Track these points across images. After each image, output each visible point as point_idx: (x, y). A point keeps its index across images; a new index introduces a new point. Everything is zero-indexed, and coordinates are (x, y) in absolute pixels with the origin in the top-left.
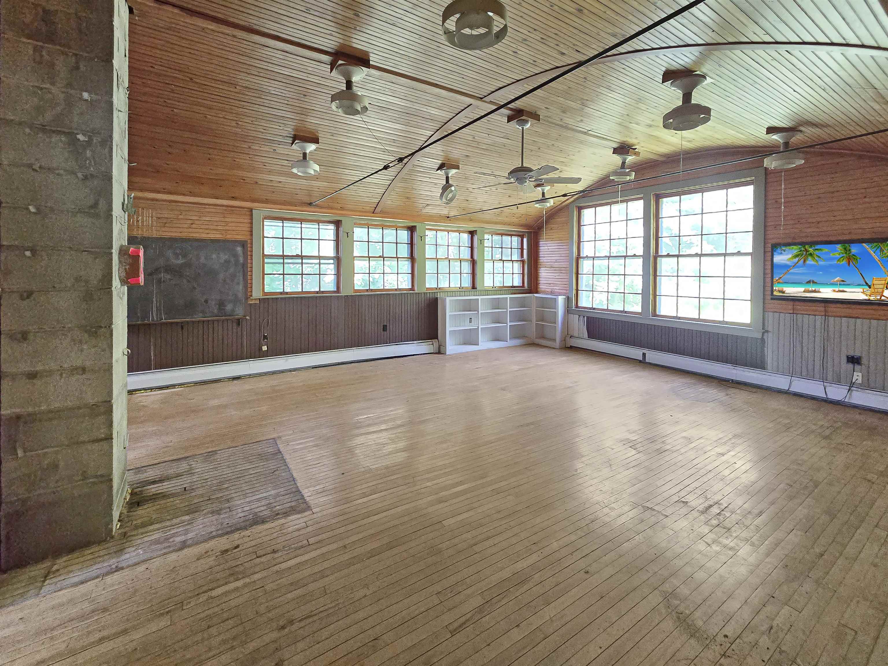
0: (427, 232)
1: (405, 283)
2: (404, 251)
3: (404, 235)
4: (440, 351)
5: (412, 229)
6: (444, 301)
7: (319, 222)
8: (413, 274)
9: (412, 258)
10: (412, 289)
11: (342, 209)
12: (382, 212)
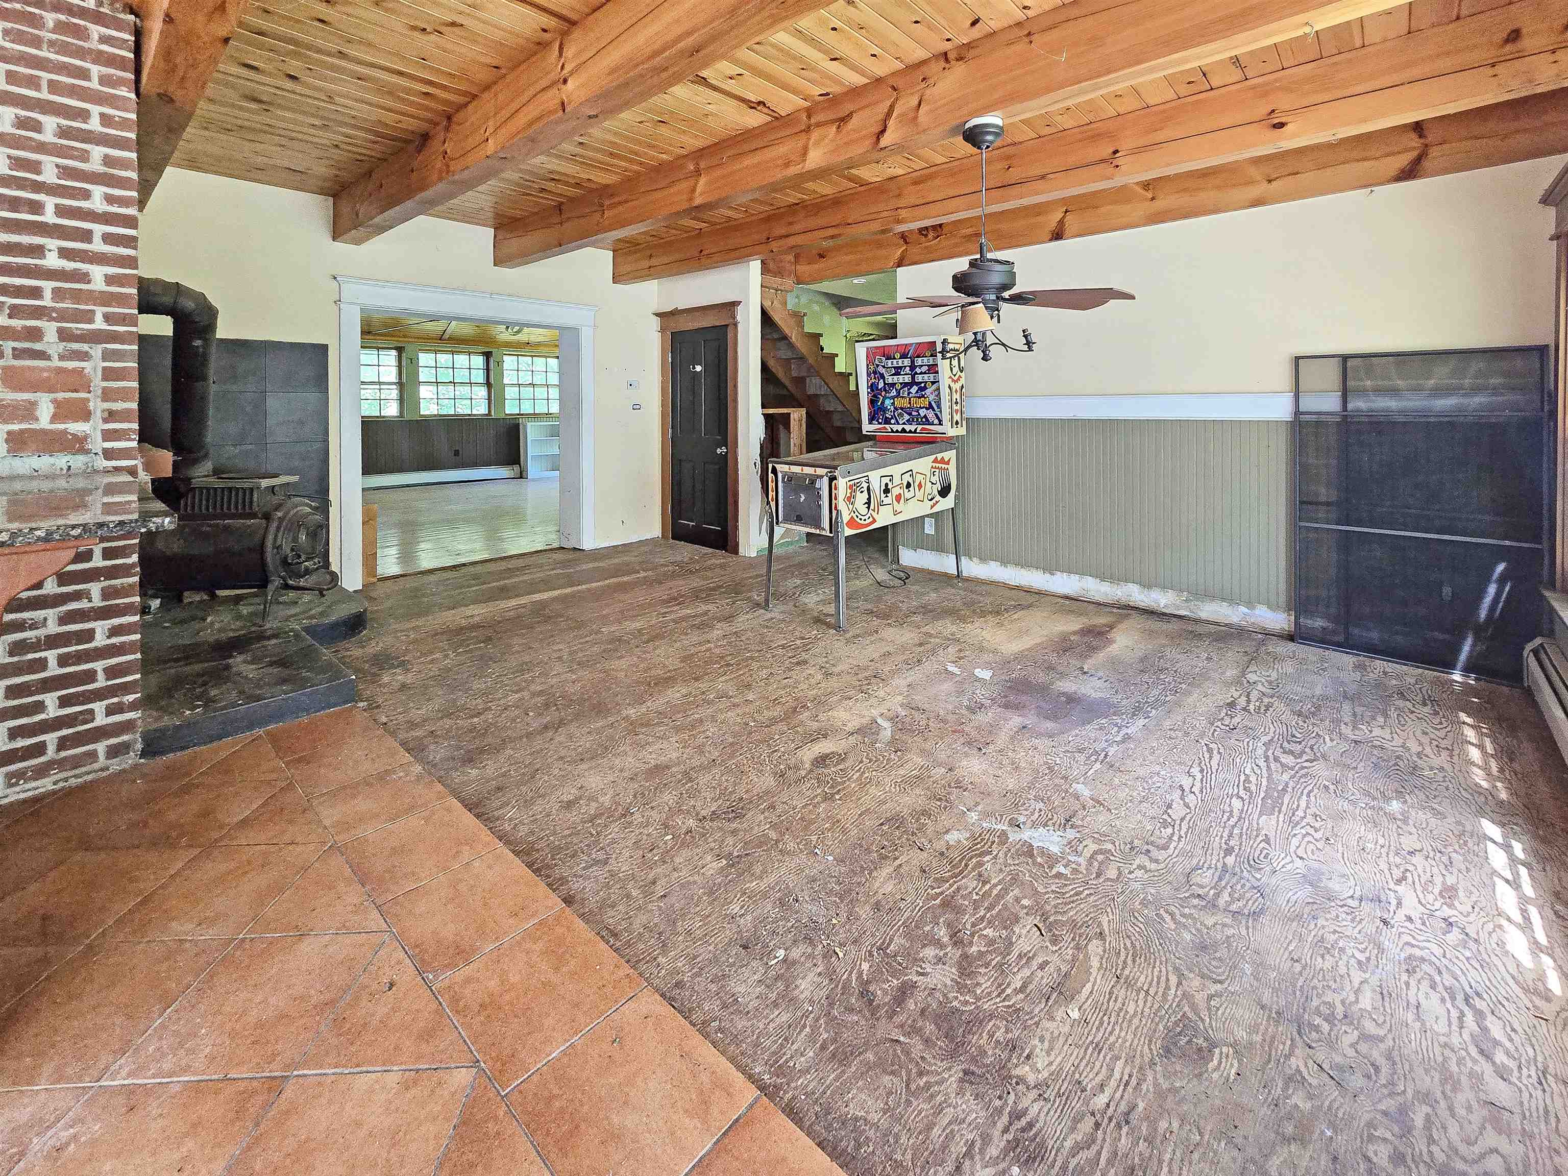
0: (505, 358)
1: (481, 409)
2: (479, 376)
3: (478, 361)
4: (522, 476)
5: (487, 355)
6: (525, 427)
7: (378, 349)
8: (489, 399)
9: (488, 384)
10: (489, 413)
11: (405, 336)
12: (450, 339)
